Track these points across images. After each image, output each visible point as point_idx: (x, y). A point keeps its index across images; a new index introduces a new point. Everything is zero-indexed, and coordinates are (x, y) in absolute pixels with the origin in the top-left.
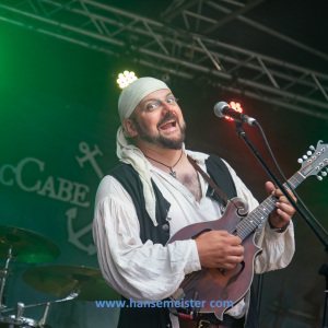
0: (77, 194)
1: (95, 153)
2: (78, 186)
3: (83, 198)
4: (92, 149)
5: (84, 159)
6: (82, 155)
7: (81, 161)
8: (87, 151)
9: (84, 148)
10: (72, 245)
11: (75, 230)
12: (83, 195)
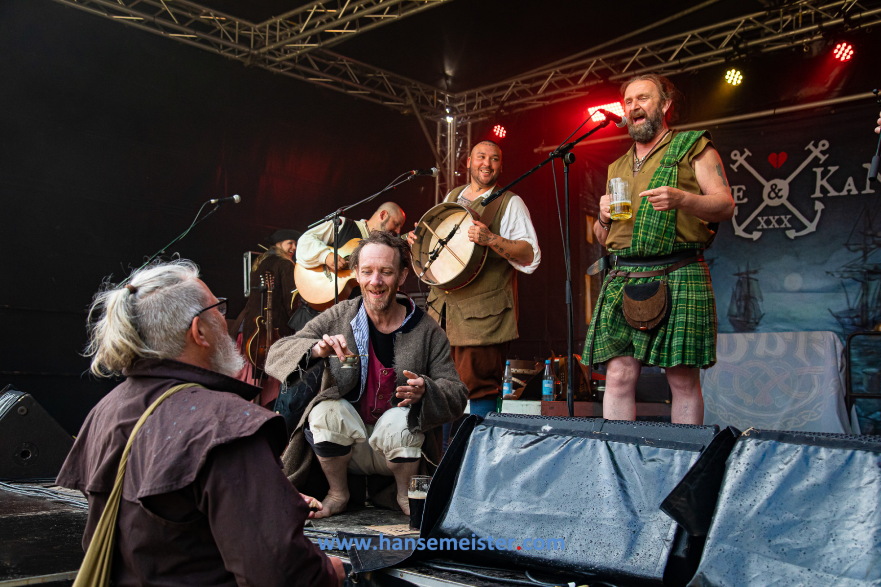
0: (736, 194)
1: (745, 156)
2: (736, 188)
3: (741, 197)
4: (742, 153)
5: (737, 164)
6: (735, 162)
7: (734, 167)
8: (738, 157)
9: (735, 155)
10: (739, 237)
11: (739, 224)
12: (741, 194)
